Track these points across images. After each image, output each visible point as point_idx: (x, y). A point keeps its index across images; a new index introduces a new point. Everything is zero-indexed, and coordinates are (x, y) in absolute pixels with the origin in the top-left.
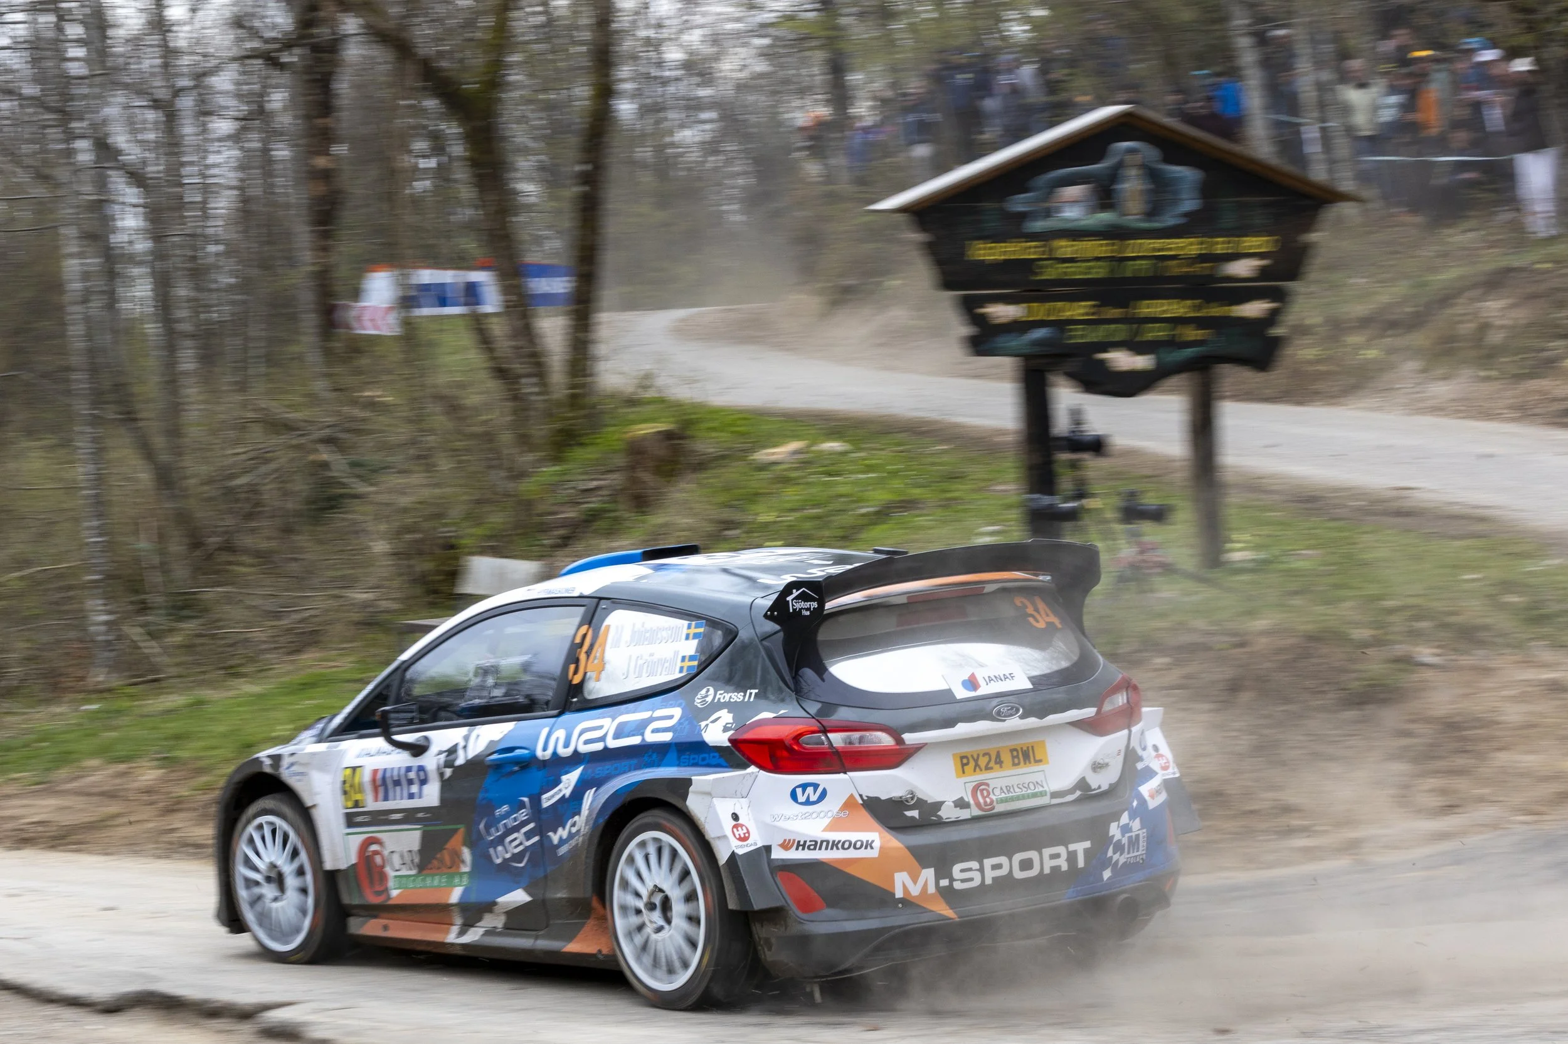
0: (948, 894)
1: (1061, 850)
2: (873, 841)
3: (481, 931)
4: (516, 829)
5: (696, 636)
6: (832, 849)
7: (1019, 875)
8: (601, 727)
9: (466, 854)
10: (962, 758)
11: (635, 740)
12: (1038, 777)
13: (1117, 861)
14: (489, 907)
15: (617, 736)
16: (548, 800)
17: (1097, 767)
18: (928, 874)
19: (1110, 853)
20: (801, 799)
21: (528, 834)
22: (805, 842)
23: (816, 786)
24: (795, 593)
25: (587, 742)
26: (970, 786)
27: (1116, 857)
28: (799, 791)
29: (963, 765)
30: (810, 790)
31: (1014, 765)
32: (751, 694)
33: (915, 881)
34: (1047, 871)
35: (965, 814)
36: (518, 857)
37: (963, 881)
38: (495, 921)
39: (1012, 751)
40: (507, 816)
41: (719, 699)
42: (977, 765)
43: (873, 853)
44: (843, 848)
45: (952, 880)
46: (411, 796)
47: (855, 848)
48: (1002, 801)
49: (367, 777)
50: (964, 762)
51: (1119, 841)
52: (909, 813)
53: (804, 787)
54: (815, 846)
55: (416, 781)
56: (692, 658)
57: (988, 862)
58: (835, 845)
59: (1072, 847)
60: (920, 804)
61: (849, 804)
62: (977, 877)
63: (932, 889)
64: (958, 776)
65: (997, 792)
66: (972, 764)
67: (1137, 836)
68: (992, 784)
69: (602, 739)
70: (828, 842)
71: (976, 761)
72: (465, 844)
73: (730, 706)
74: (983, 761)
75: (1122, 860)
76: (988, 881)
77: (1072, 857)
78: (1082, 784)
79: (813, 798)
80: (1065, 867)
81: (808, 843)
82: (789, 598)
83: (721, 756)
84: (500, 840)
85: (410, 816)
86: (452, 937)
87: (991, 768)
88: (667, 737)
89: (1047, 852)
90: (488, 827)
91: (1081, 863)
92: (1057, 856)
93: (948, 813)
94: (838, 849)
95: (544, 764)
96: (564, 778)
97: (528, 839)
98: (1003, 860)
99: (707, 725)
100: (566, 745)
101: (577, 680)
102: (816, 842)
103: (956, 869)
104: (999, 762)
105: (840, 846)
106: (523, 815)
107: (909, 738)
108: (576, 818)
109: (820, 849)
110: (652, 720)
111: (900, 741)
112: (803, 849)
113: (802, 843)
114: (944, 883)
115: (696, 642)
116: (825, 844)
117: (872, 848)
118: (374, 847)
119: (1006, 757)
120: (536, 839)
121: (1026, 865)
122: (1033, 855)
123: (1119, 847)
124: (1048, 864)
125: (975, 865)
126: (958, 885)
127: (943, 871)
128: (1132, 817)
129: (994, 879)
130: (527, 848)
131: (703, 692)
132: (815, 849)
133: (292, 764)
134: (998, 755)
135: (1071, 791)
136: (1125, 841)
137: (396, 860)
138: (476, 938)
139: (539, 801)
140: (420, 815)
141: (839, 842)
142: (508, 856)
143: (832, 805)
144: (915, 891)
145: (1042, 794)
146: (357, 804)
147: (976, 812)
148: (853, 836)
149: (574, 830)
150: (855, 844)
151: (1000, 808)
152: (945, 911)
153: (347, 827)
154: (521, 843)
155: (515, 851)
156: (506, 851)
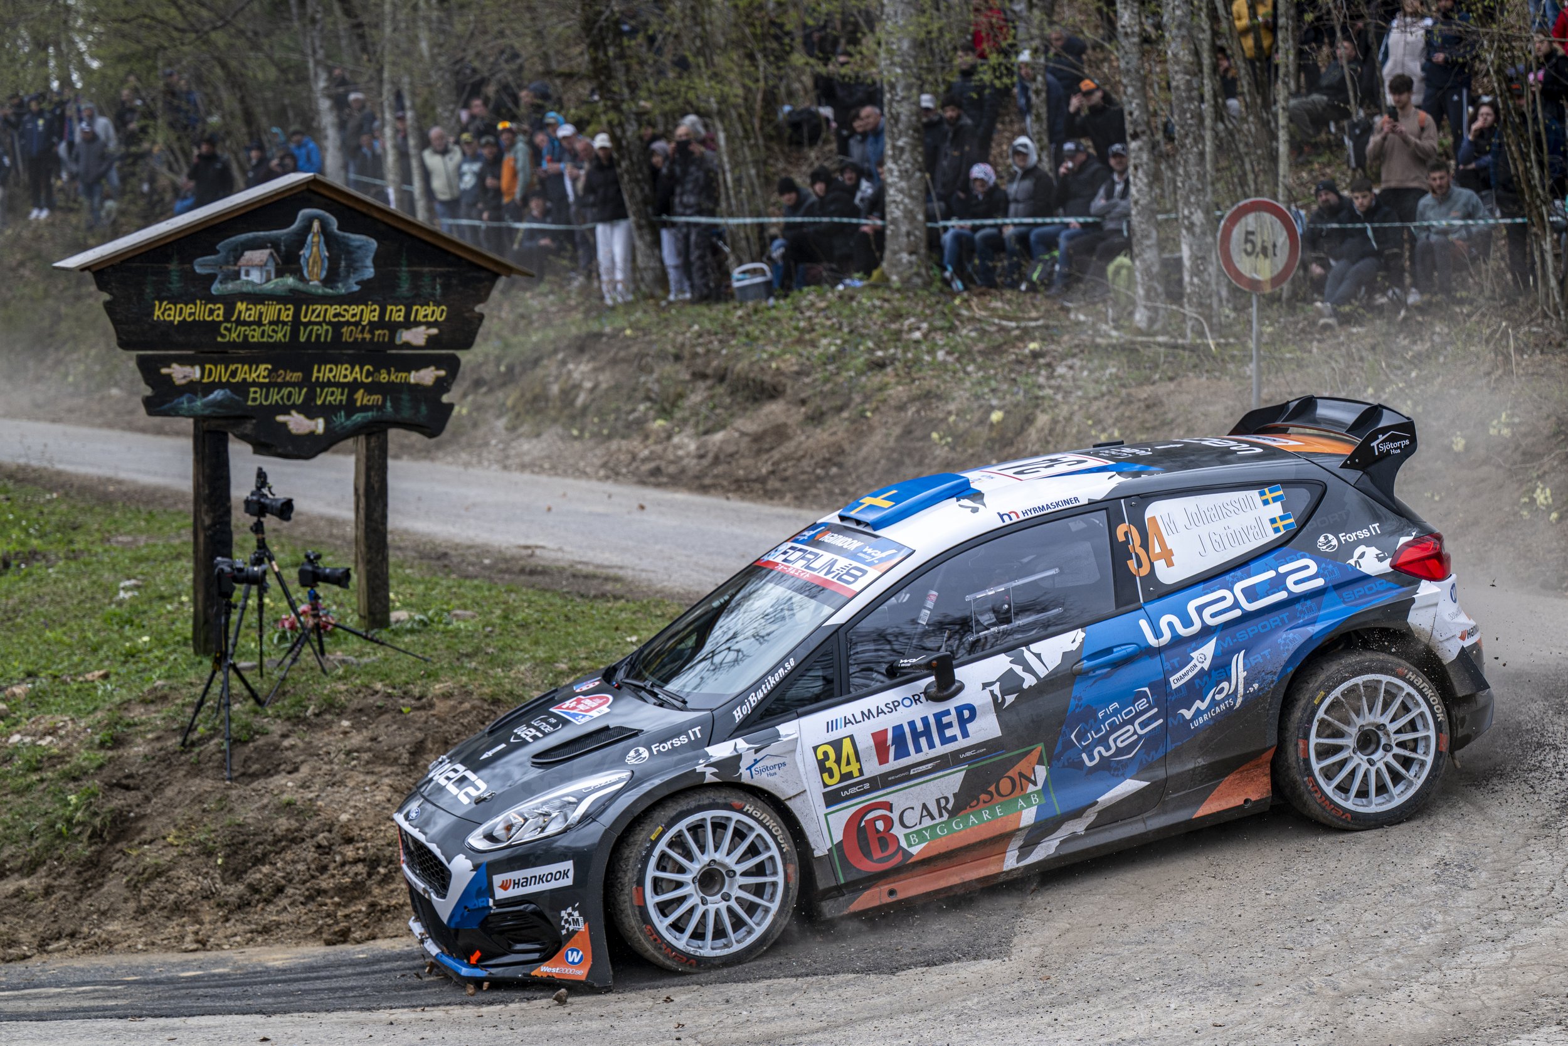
3: (1057, 842)
4: (1131, 722)
5: (1275, 500)
8: (1222, 599)
9: (1041, 772)
11: (1282, 595)
14: (1080, 812)
15: (1250, 600)
16: (1177, 681)
20: (1454, 598)
21: (1143, 725)
24: (1381, 438)
25: (1214, 616)
28: (1452, 591)
32: (1374, 528)
38: (1076, 826)
40: (1116, 712)
41: (1344, 541)
46: (945, 741)
49: (866, 743)
53: (1453, 587)
55: (956, 724)
56: (1282, 518)
69: (1235, 607)
72: (1040, 762)
73: (1367, 542)
82: (1374, 444)
83: (1387, 581)
84: (1103, 741)
85: (944, 763)
86: (1011, 861)
88: (1320, 582)
90: (1081, 737)
95: (1159, 650)
96: (1193, 655)
97: (1144, 728)
99: (1356, 561)
100: (1187, 625)
101: (1144, 571)
106: (1142, 704)
108: (1225, 684)
110: (1283, 575)
115: (1279, 504)
118: (874, 814)
120: (1158, 723)
130: (1140, 737)
131: (1322, 539)
133: (756, 762)
137: (912, 816)
138: (1052, 851)
139: (1167, 683)
140: (968, 754)
142: (1110, 753)
146: (849, 775)
149: (1218, 697)
153: (828, 806)
154: (1135, 732)
155: (1120, 745)
156: (1108, 749)
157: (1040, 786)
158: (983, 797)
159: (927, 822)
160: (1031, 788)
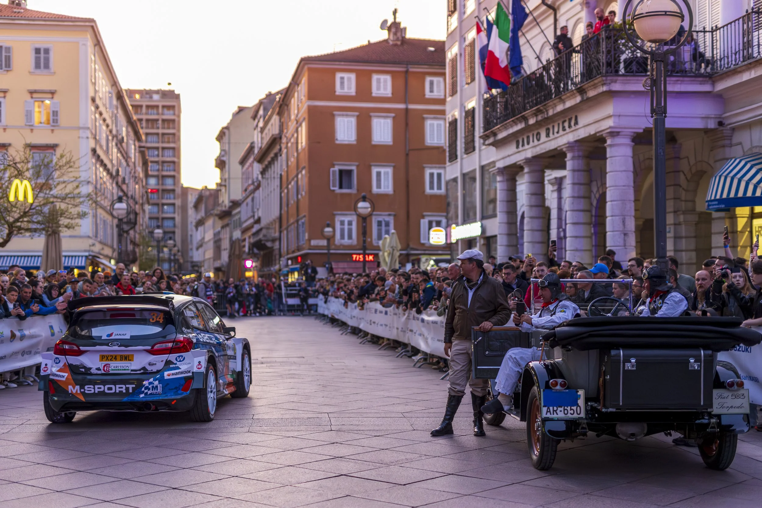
0: (83, 394)
1: (124, 386)
2: (65, 376)
7: (107, 391)
10: (103, 356)
12: (128, 365)
13: (147, 393)
17: (150, 364)
18: (78, 387)
19: (143, 389)
20: (56, 362)
26: (103, 365)
27: (146, 391)
29: (102, 358)
31: (121, 360)
33: (74, 389)
34: (117, 391)
35: (99, 372)
37: (89, 391)
39: (121, 356)
42: (107, 358)
43: (64, 379)
44: (58, 377)
45: (85, 390)
47: (60, 377)
48: (113, 370)
51: (148, 386)
52: (81, 370)
53: (56, 358)
54: (54, 375)
57: (96, 387)
59: (127, 386)
60: (84, 367)
61: (65, 365)
62: (93, 390)
63: (79, 392)
64: (99, 361)
65: (112, 368)
66: (106, 358)
67: (157, 387)
68: (111, 365)
74: (109, 358)
75: (149, 392)
76: (96, 392)
77: (127, 389)
78: (144, 368)
79: (58, 362)
80: (124, 391)
87: (112, 360)
89: (118, 386)
91: (131, 391)
92: (122, 388)
93: (93, 371)
103: (86, 387)
104: (116, 359)
107: (82, 348)
111: (79, 349)
114: (82, 390)
119: (118, 358)
121: (110, 389)
122: (113, 387)
123: (147, 388)
125: (92, 387)
126: (86, 392)
127: (82, 387)
128: (156, 380)
134: (116, 356)
135: (140, 370)
136: (150, 386)
143: (61, 365)
144: (74, 391)
145: (128, 370)
147: (103, 372)
148: (62, 374)
151: (111, 372)
152: (82, 399)
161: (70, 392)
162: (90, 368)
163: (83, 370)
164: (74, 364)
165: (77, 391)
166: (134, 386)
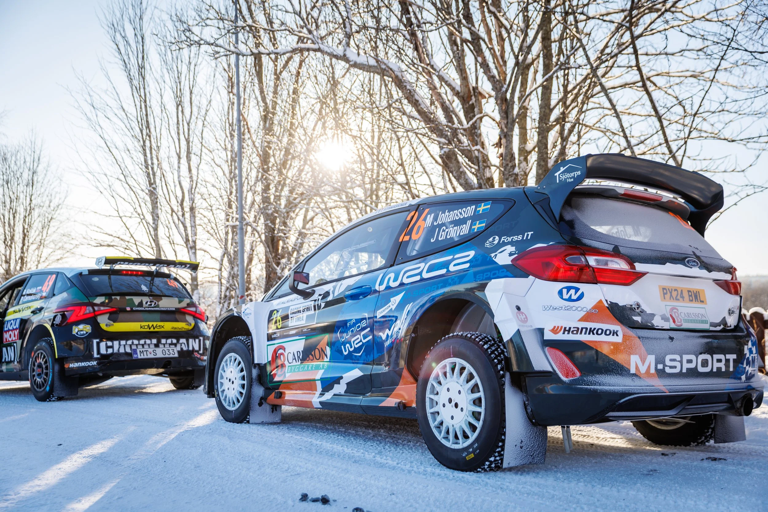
0: (662, 376)
2: (617, 331)
3: (332, 394)
4: (359, 333)
5: (484, 210)
6: (589, 334)
8: (419, 268)
9: (328, 351)
10: (664, 289)
11: (443, 272)
12: (702, 311)
14: (337, 380)
15: (429, 271)
17: (729, 313)
18: (651, 359)
19: (744, 364)
20: (565, 296)
21: (365, 337)
22: (570, 328)
23: (577, 290)
24: (562, 169)
25: (408, 277)
26: (669, 308)
27: (747, 368)
28: (565, 291)
29: (664, 294)
30: (572, 291)
32: (528, 235)
33: (643, 362)
34: (715, 369)
35: (667, 326)
36: (357, 350)
37: (671, 367)
38: (340, 388)
39: (689, 291)
40: (354, 325)
41: (503, 241)
42: (671, 295)
43: (618, 339)
44: (597, 334)
45: (665, 366)
47: (606, 334)
48: (686, 321)
50: (665, 291)
51: (748, 358)
52: (634, 318)
53: (569, 289)
54: (577, 331)
58: (591, 331)
59: (728, 356)
60: (642, 313)
61: (599, 306)
62: (678, 364)
63: (653, 371)
64: (662, 300)
65: (683, 315)
66: (669, 294)
68: (680, 310)
69: (420, 274)
70: (587, 329)
71: (671, 293)
72: (328, 345)
73: (512, 243)
74: (674, 294)
76: (684, 371)
77: (727, 364)
78: (724, 320)
79: (574, 297)
80: (723, 369)
81: (572, 329)
82: (557, 174)
83: (507, 271)
85: (300, 332)
86: (315, 398)
87: (678, 300)
88: (467, 266)
90: (342, 333)
91: (731, 368)
92: (720, 361)
93: (657, 322)
94: (593, 334)
95: (380, 293)
96: (392, 299)
97: (365, 338)
98: (693, 357)
99: (496, 255)
100: (395, 280)
102: (578, 329)
103: (668, 359)
105: (595, 332)
106: (364, 324)
107: (640, 267)
109: (581, 333)
110: (453, 259)
111: (633, 267)
112: (568, 333)
113: (567, 329)
114: (660, 367)
116: (584, 330)
117: (617, 335)
118: (281, 351)
120: (371, 337)
121: (705, 364)
123: (748, 362)
124: (716, 365)
126: (668, 370)
127: (660, 359)
128: (753, 345)
129: (688, 369)
130: (363, 344)
131: (491, 239)
132: (577, 333)
133: (246, 309)
135: (718, 325)
136: (750, 359)
137: (291, 357)
139: (375, 314)
140: (305, 330)
141: (595, 329)
142: (351, 350)
143: (587, 304)
144: (643, 370)
145: (705, 322)
147: (673, 326)
148: (605, 326)
149: (395, 329)
150: (606, 331)
151: (685, 325)
152: (660, 386)
153: (268, 340)
154: (361, 341)
155: (356, 346)
156: (351, 347)
157: (328, 360)
158: (310, 356)
159: (294, 363)
160: (326, 359)
161: (633, 371)
162: (653, 315)
163: (638, 319)
164: (621, 304)
165: (649, 367)
166: (734, 356)
